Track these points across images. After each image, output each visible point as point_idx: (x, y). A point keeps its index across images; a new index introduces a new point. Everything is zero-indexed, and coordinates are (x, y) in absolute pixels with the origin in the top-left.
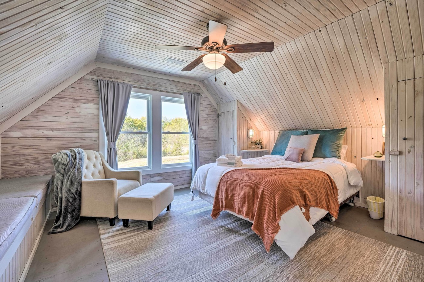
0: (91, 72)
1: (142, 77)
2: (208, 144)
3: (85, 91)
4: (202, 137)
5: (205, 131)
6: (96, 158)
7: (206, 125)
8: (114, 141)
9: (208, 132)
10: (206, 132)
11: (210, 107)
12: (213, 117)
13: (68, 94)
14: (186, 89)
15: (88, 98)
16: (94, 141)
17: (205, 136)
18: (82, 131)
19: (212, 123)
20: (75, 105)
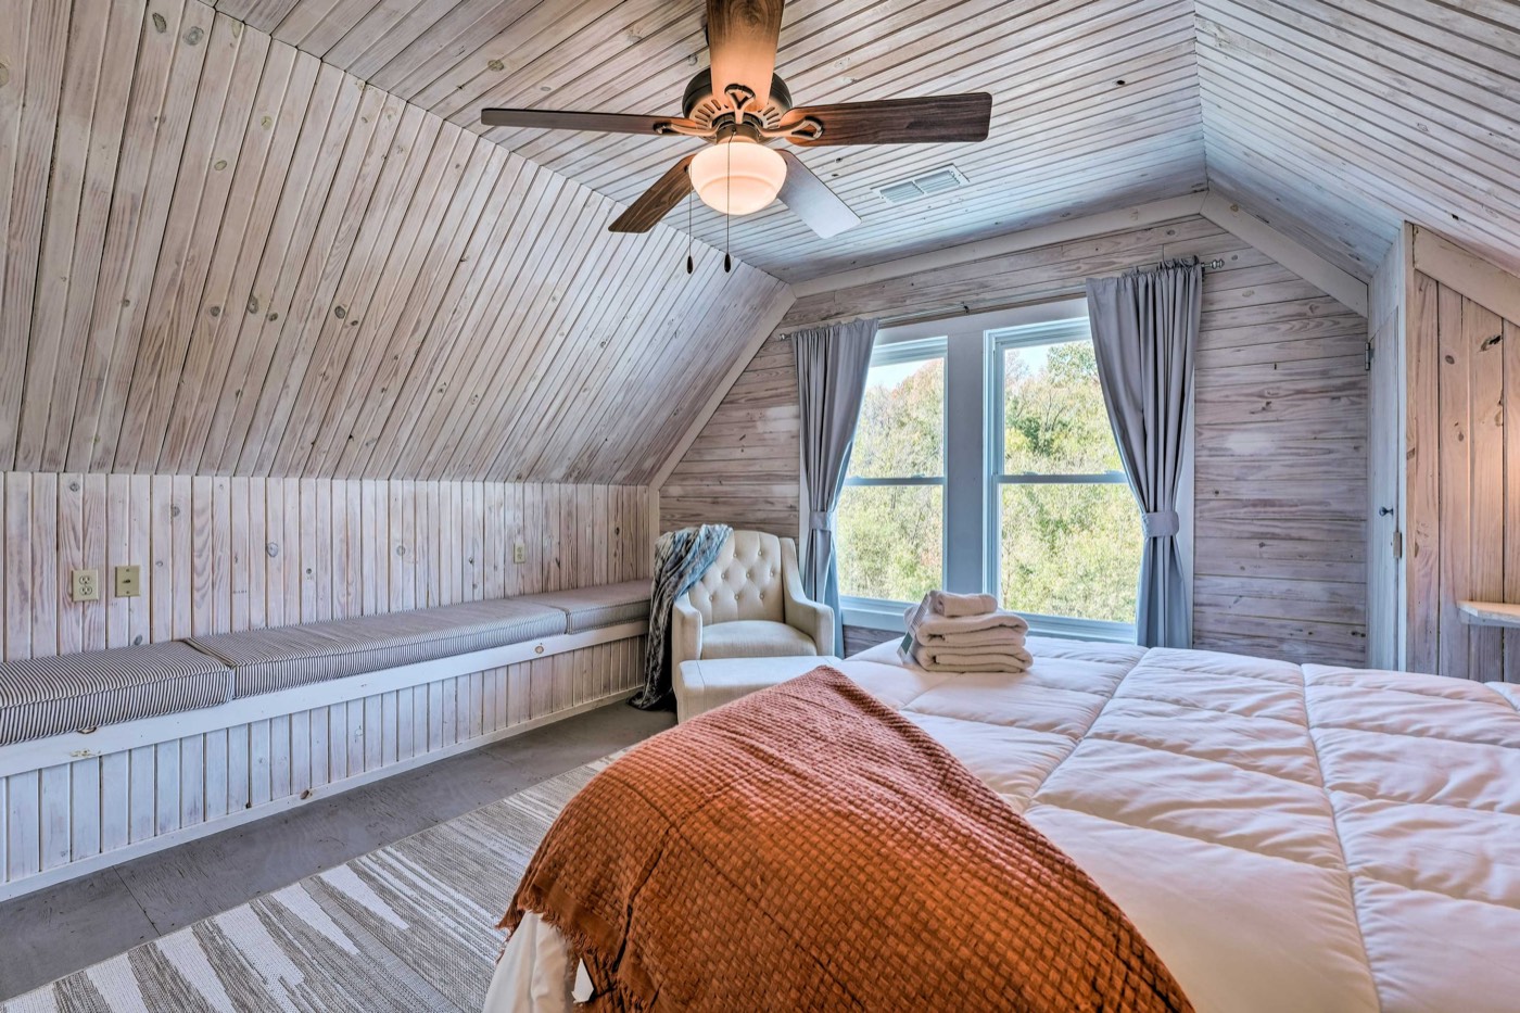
0: (785, 318)
1: (915, 280)
2: (1274, 537)
3: (774, 374)
4: (1221, 496)
5: (1254, 463)
6: (763, 553)
7: (1259, 430)
8: (823, 510)
9: (1276, 469)
10: (1260, 468)
11: (1301, 316)
12: (1325, 374)
13: (744, 389)
14: (1114, 263)
15: (779, 391)
16: (791, 507)
17: (1248, 491)
18: (768, 480)
19: (1314, 408)
20: (756, 413)
